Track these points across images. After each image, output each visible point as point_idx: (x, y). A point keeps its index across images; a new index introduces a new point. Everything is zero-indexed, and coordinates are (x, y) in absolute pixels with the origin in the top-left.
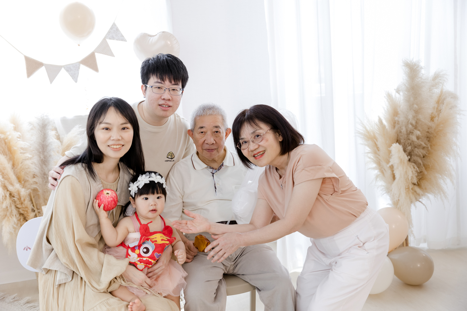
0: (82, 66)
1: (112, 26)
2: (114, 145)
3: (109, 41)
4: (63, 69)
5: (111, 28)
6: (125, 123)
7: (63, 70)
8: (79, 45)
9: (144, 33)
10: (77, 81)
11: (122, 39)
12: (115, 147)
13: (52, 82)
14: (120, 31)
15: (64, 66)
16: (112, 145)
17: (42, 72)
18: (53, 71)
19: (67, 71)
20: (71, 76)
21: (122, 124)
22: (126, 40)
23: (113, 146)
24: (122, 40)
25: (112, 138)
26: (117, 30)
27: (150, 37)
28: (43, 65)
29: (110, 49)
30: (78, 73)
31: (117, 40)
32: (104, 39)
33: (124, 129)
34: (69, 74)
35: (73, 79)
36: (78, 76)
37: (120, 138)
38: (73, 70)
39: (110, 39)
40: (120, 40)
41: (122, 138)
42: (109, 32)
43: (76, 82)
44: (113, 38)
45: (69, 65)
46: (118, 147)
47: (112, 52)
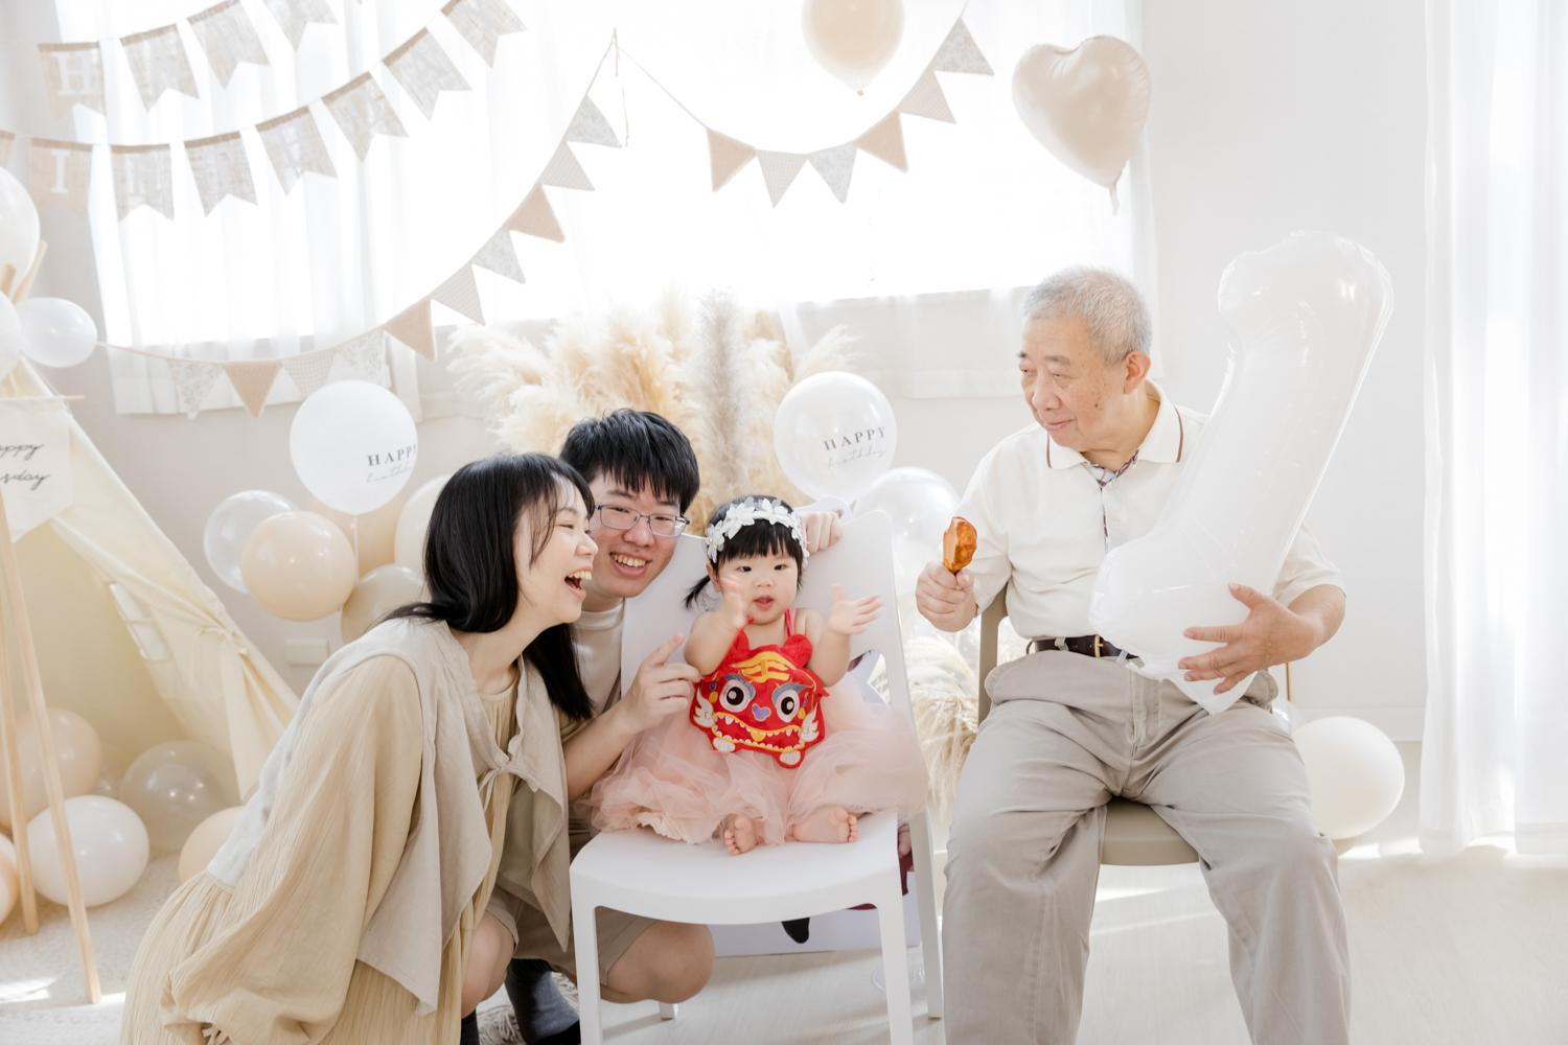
0: (862, 156)
1: (954, 28)
3: (942, 77)
4: (808, 164)
5: (950, 38)
7: (808, 167)
8: (860, 93)
9: (1044, 46)
10: (845, 198)
11: (982, 67)
13: (778, 201)
14: (975, 45)
15: (810, 157)
17: (751, 174)
18: (780, 171)
19: (819, 168)
20: (828, 183)
22: (991, 70)
24: (979, 72)
26: (968, 40)
27: (1059, 57)
28: (754, 155)
29: (944, 100)
30: (850, 175)
31: (965, 71)
32: (929, 72)
34: (824, 178)
35: (834, 191)
36: (848, 185)
38: (835, 167)
39: (945, 69)
40: (972, 72)
42: (943, 49)
43: (843, 200)
44: (953, 67)
45: (825, 151)
47: (948, 108)
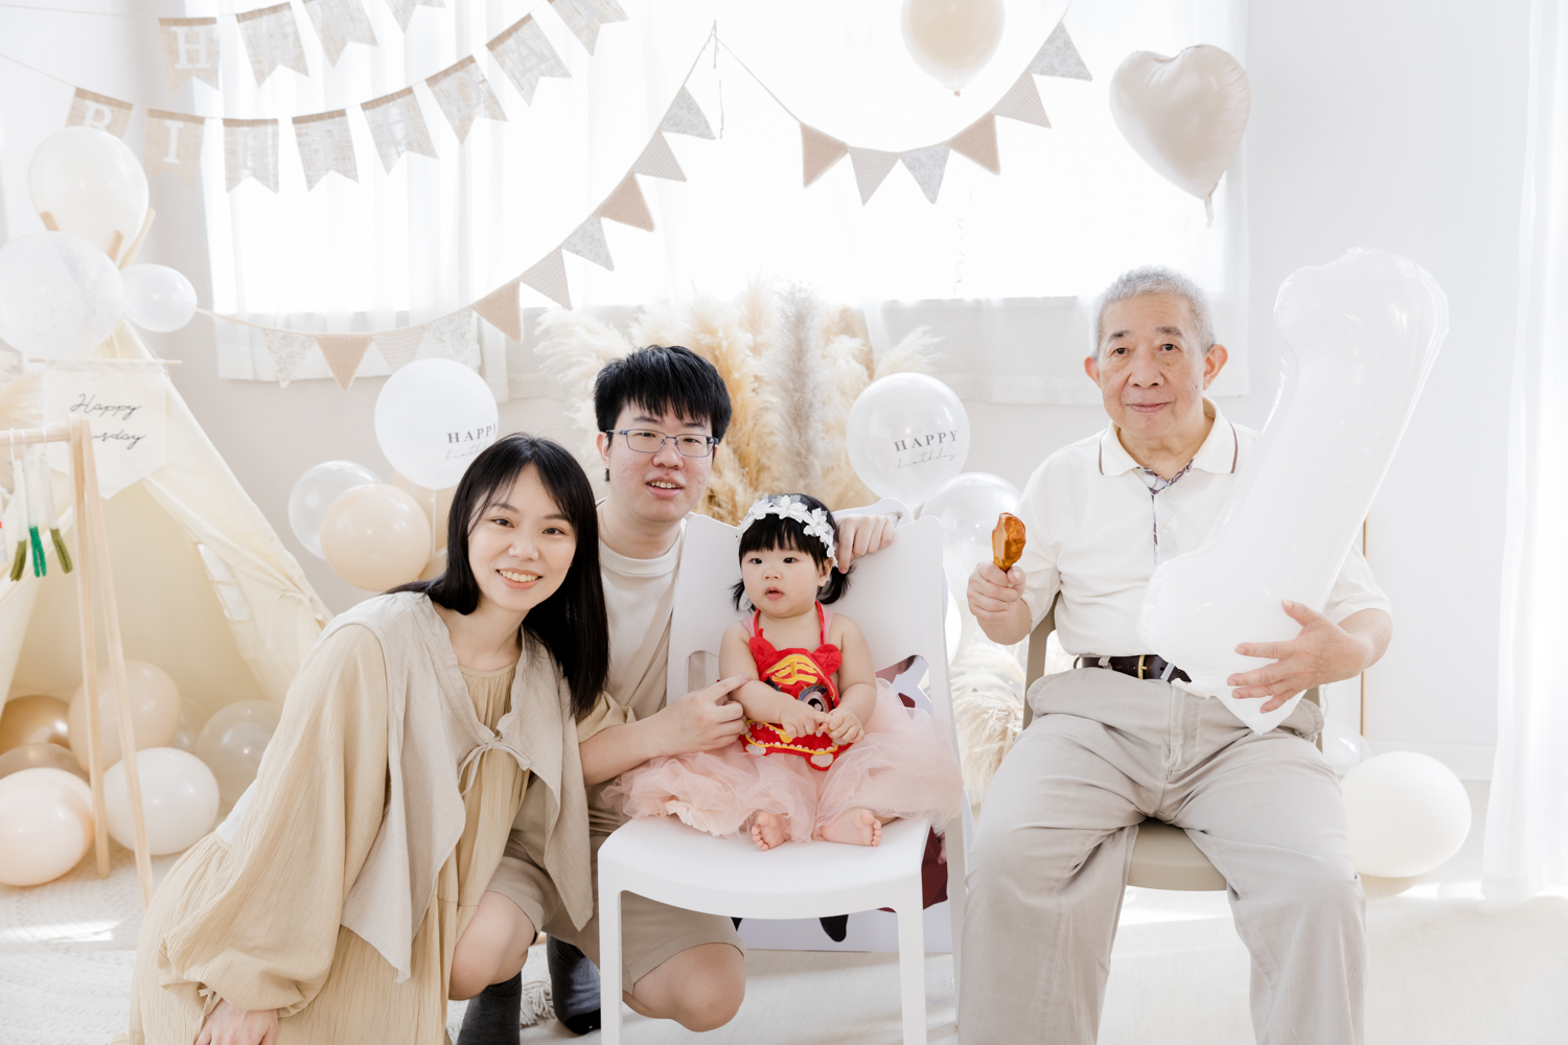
0: (955, 157)
1: (1055, 32)
2: (514, 571)
3: (1040, 81)
4: (900, 163)
5: (1050, 41)
6: (557, 517)
7: (900, 166)
8: (957, 94)
9: (1145, 53)
10: (936, 199)
11: (1080, 72)
12: (516, 577)
13: (868, 198)
14: (1075, 49)
15: (902, 156)
16: (507, 570)
17: (842, 171)
18: (872, 169)
19: (911, 168)
20: (919, 183)
21: (549, 517)
22: (1089, 75)
23: (509, 575)
24: (1078, 76)
25: (511, 552)
26: (1068, 44)
27: (1159, 65)
28: (847, 151)
29: (1041, 104)
30: (942, 176)
31: (1063, 76)
32: (1027, 75)
33: (551, 531)
34: (916, 178)
35: (924, 191)
36: (939, 185)
37: (535, 555)
38: (927, 167)
39: (1043, 73)
40: (1070, 77)
41: (541, 557)
42: (1042, 52)
43: (933, 200)
44: (1051, 71)
45: (918, 150)
46: (523, 578)
47: (1044, 113)
